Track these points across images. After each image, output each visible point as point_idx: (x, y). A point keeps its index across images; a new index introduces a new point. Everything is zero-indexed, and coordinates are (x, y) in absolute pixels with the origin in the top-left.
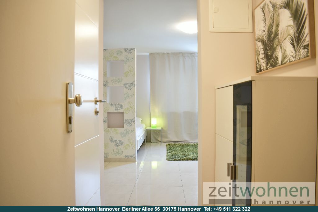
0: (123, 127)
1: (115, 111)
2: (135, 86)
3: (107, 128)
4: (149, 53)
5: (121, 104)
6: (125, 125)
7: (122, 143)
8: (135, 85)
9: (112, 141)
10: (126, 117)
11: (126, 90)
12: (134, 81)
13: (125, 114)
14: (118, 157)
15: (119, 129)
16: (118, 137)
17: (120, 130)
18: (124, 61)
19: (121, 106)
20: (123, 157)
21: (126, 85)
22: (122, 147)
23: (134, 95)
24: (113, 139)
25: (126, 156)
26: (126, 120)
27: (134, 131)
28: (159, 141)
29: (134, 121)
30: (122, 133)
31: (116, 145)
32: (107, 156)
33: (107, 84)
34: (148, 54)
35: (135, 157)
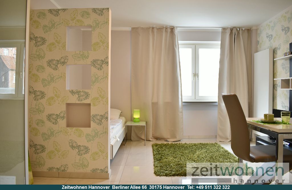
0: (90, 127)
1: (78, 102)
2: (108, 65)
3: (65, 127)
4: (131, 28)
5: (86, 91)
6: (92, 123)
7: (87, 150)
8: (108, 63)
9: (73, 147)
10: (94, 111)
11: (94, 70)
12: (107, 57)
13: (92, 107)
14: (81, 170)
15: (83, 129)
16: (82, 141)
17: (85, 130)
18: (92, 26)
19: (87, 95)
20: (89, 171)
21: (94, 63)
22: (87, 156)
23: (107, 77)
24: (74, 145)
25: (94, 170)
26: (95, 116)
27: (106, 132)
28: (143, 139)
29: (107, 118)
30: (88, 135)
31: (79, 154)
32: (66, 169)
33: (66, 61)
34: (129, 29)
35: (107, 172)
